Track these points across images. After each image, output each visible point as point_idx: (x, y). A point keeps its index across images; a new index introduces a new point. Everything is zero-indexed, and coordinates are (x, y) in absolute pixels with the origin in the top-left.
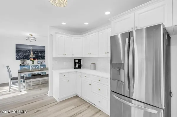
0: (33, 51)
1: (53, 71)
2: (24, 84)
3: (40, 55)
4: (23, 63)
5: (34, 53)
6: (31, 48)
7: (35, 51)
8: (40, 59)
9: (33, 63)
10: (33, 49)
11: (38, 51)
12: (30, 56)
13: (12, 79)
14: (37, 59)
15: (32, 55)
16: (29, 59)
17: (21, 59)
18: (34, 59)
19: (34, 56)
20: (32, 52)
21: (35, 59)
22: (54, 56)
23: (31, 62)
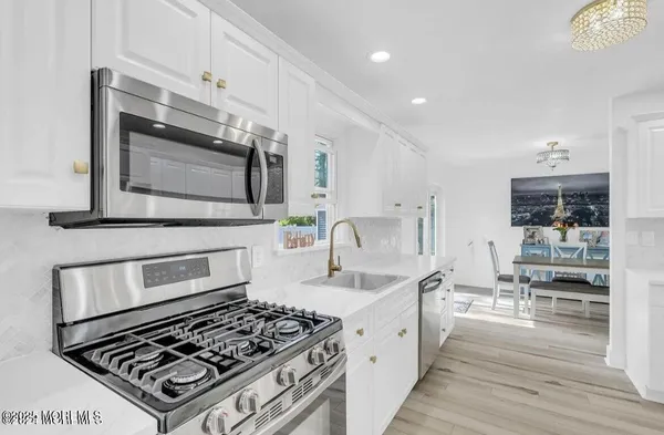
0: (563, 196)
1: (628, 271)
2: (530, 302)
3: (592, 207)
4: (532, 236)
5: (567, 204)
6: (557, 186)
7: (572, 196)
8: (590, 224)
9: (564, 239)
10: (563, 191)
11: (582, 196)
12: (555, 215)
13: (502, 279)
14: (580, 225)
15: (560, 211)
16: (549, 223)
17: (526, 223)
18: (569, 223)
19: (569, 214)
20: (560, 201)
21: (571, 225)
22: (632, 214)
23: (558, 234)
